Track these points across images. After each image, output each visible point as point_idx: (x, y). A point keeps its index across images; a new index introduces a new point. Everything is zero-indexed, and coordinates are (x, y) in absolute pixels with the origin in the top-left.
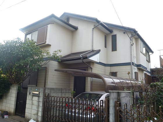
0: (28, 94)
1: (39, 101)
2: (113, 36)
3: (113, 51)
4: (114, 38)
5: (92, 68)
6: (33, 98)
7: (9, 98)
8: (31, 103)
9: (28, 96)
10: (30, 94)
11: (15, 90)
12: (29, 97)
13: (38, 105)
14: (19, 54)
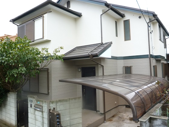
0: (29, 106)
1: (43, 117)
2: (125, 21)
3: (125, 40)
4: (127, 24)
5: (103, 66)
6: (35, 112)
7: (8, 107)
8: (33, 117)
9: (29, 108)
10: (31, 106)
11: (14, 99)
12: (31, 111)
13: (42, 122)
14: (10, 62)
